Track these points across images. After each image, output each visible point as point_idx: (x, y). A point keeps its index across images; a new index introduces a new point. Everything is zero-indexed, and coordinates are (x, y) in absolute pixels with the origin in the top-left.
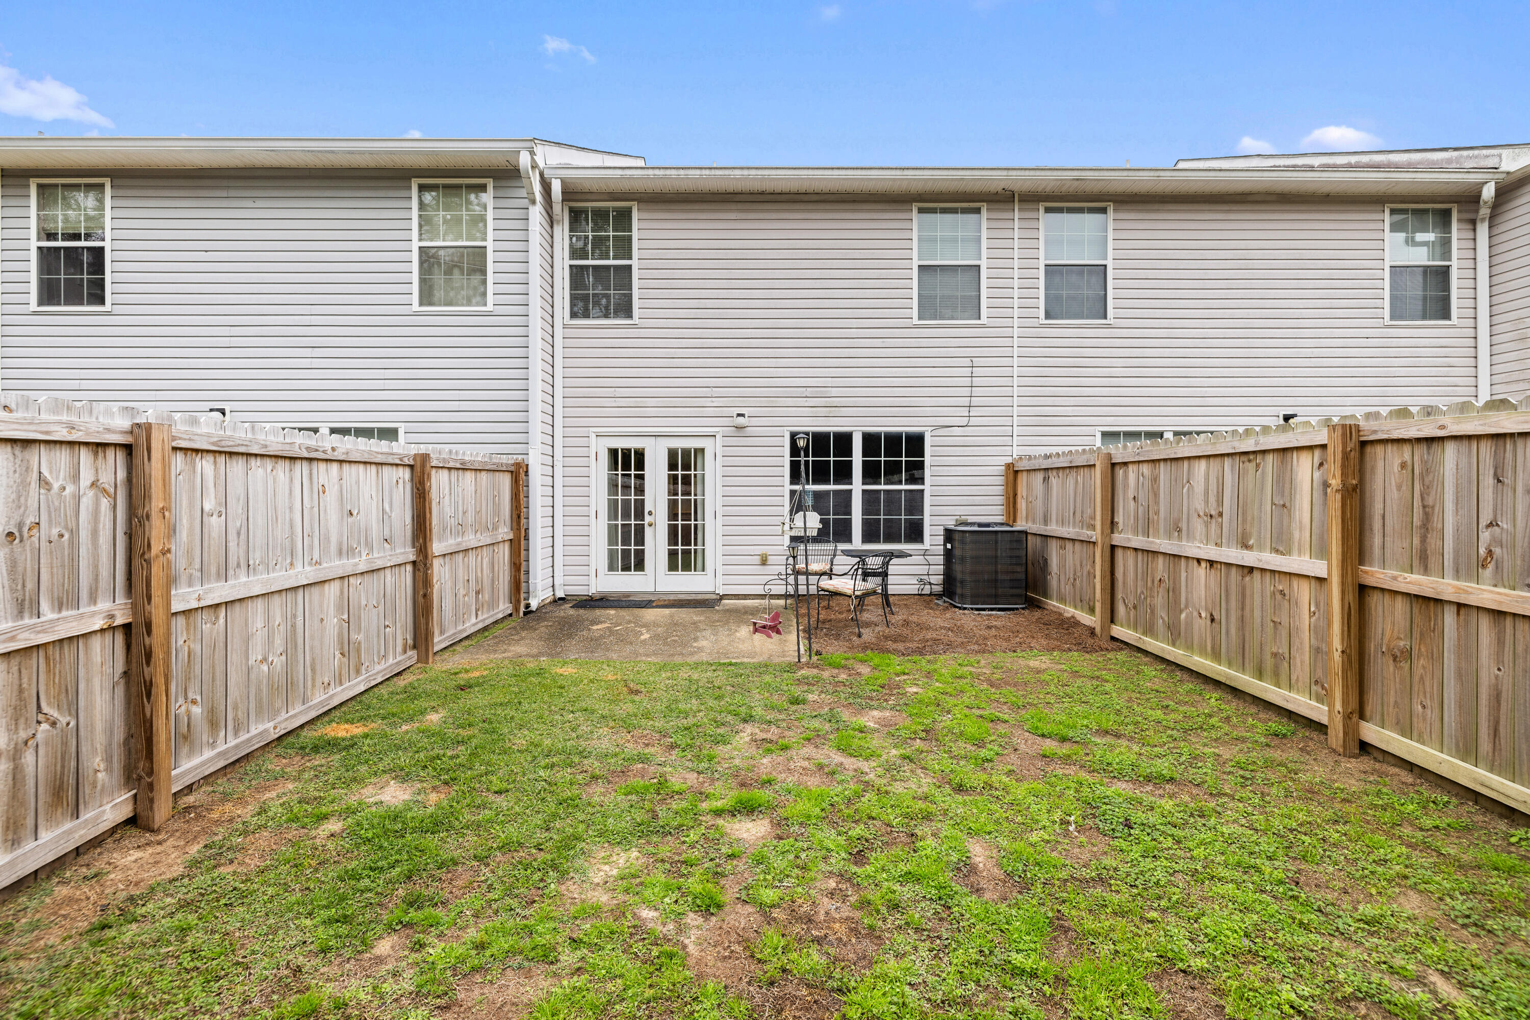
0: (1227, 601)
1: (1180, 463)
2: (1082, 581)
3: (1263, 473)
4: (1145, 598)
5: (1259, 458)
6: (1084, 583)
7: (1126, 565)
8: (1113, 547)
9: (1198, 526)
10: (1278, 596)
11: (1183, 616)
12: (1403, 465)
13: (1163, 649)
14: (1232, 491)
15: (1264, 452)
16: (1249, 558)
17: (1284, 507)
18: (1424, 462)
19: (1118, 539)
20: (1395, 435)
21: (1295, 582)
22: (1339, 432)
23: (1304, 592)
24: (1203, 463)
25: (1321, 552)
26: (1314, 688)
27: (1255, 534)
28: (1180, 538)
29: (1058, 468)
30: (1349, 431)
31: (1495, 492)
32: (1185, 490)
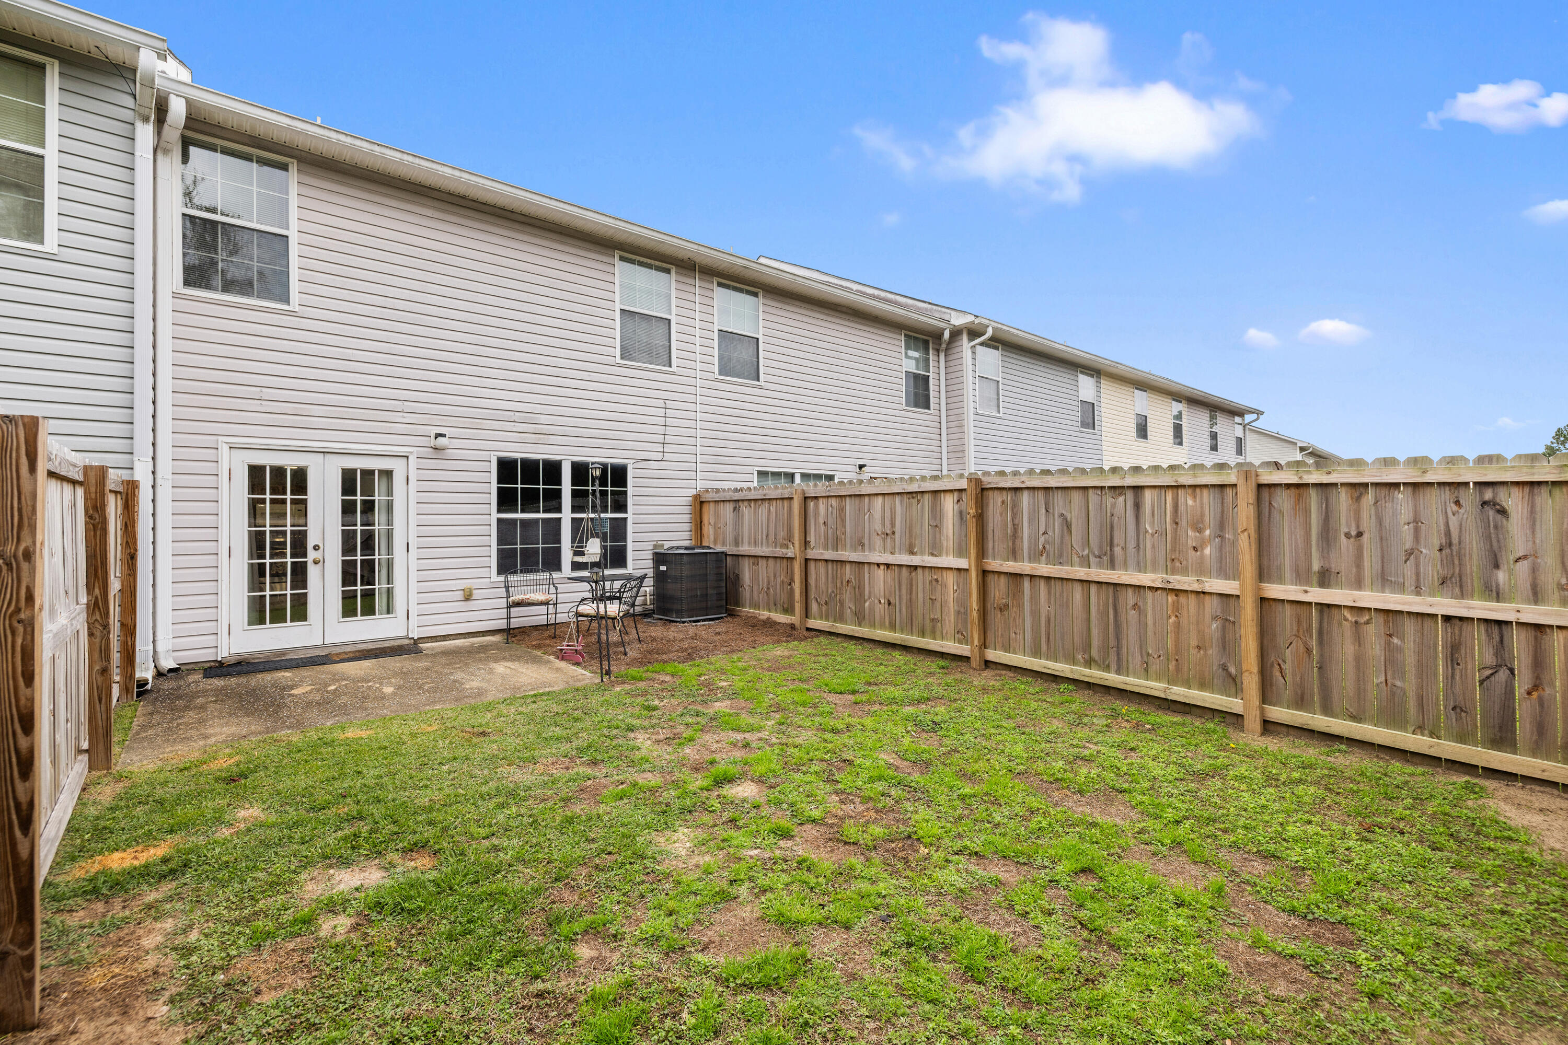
0: (900, 590)
1: (862, 498)
2: (776, 589)
3: (923, 505)
4: (836, 596)
5: (919, 496)
6: (778, 591)
7: (818, 574)
8: (806, 560)
9: (878, 542)
10: (934, 583)
11: (867, 604)
12: (1003, 502)
13: (853, 630)
14: (902, 518)
15: (923, 492)
16: (916, 560)
17: (937, 527)
18: (1013, 501)
19: (812, 554)
20: (1000, 486)
21: (944, 573)
22: (974, 482)
23: (950, 579)
24: (880, 499)
25: (961, 552)
26: (957, 636)
27: (918, 545)
28: (863, 550)
29: (750, 500)
30: (975, 481)
31: (1046, 517)
32: (866, 517)
